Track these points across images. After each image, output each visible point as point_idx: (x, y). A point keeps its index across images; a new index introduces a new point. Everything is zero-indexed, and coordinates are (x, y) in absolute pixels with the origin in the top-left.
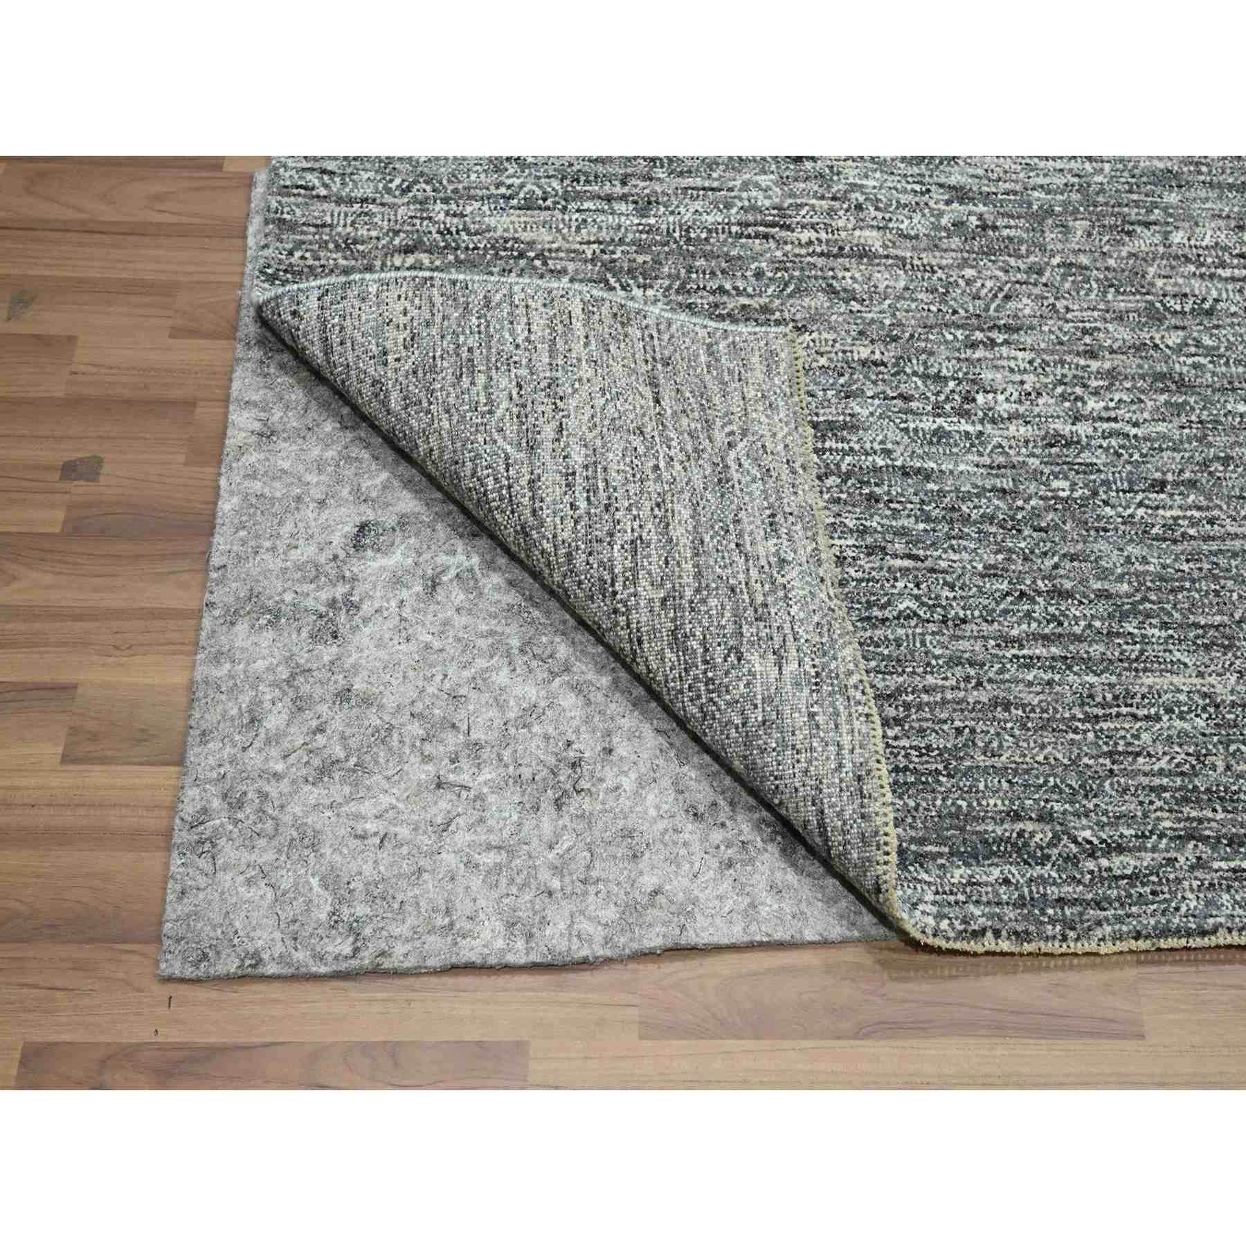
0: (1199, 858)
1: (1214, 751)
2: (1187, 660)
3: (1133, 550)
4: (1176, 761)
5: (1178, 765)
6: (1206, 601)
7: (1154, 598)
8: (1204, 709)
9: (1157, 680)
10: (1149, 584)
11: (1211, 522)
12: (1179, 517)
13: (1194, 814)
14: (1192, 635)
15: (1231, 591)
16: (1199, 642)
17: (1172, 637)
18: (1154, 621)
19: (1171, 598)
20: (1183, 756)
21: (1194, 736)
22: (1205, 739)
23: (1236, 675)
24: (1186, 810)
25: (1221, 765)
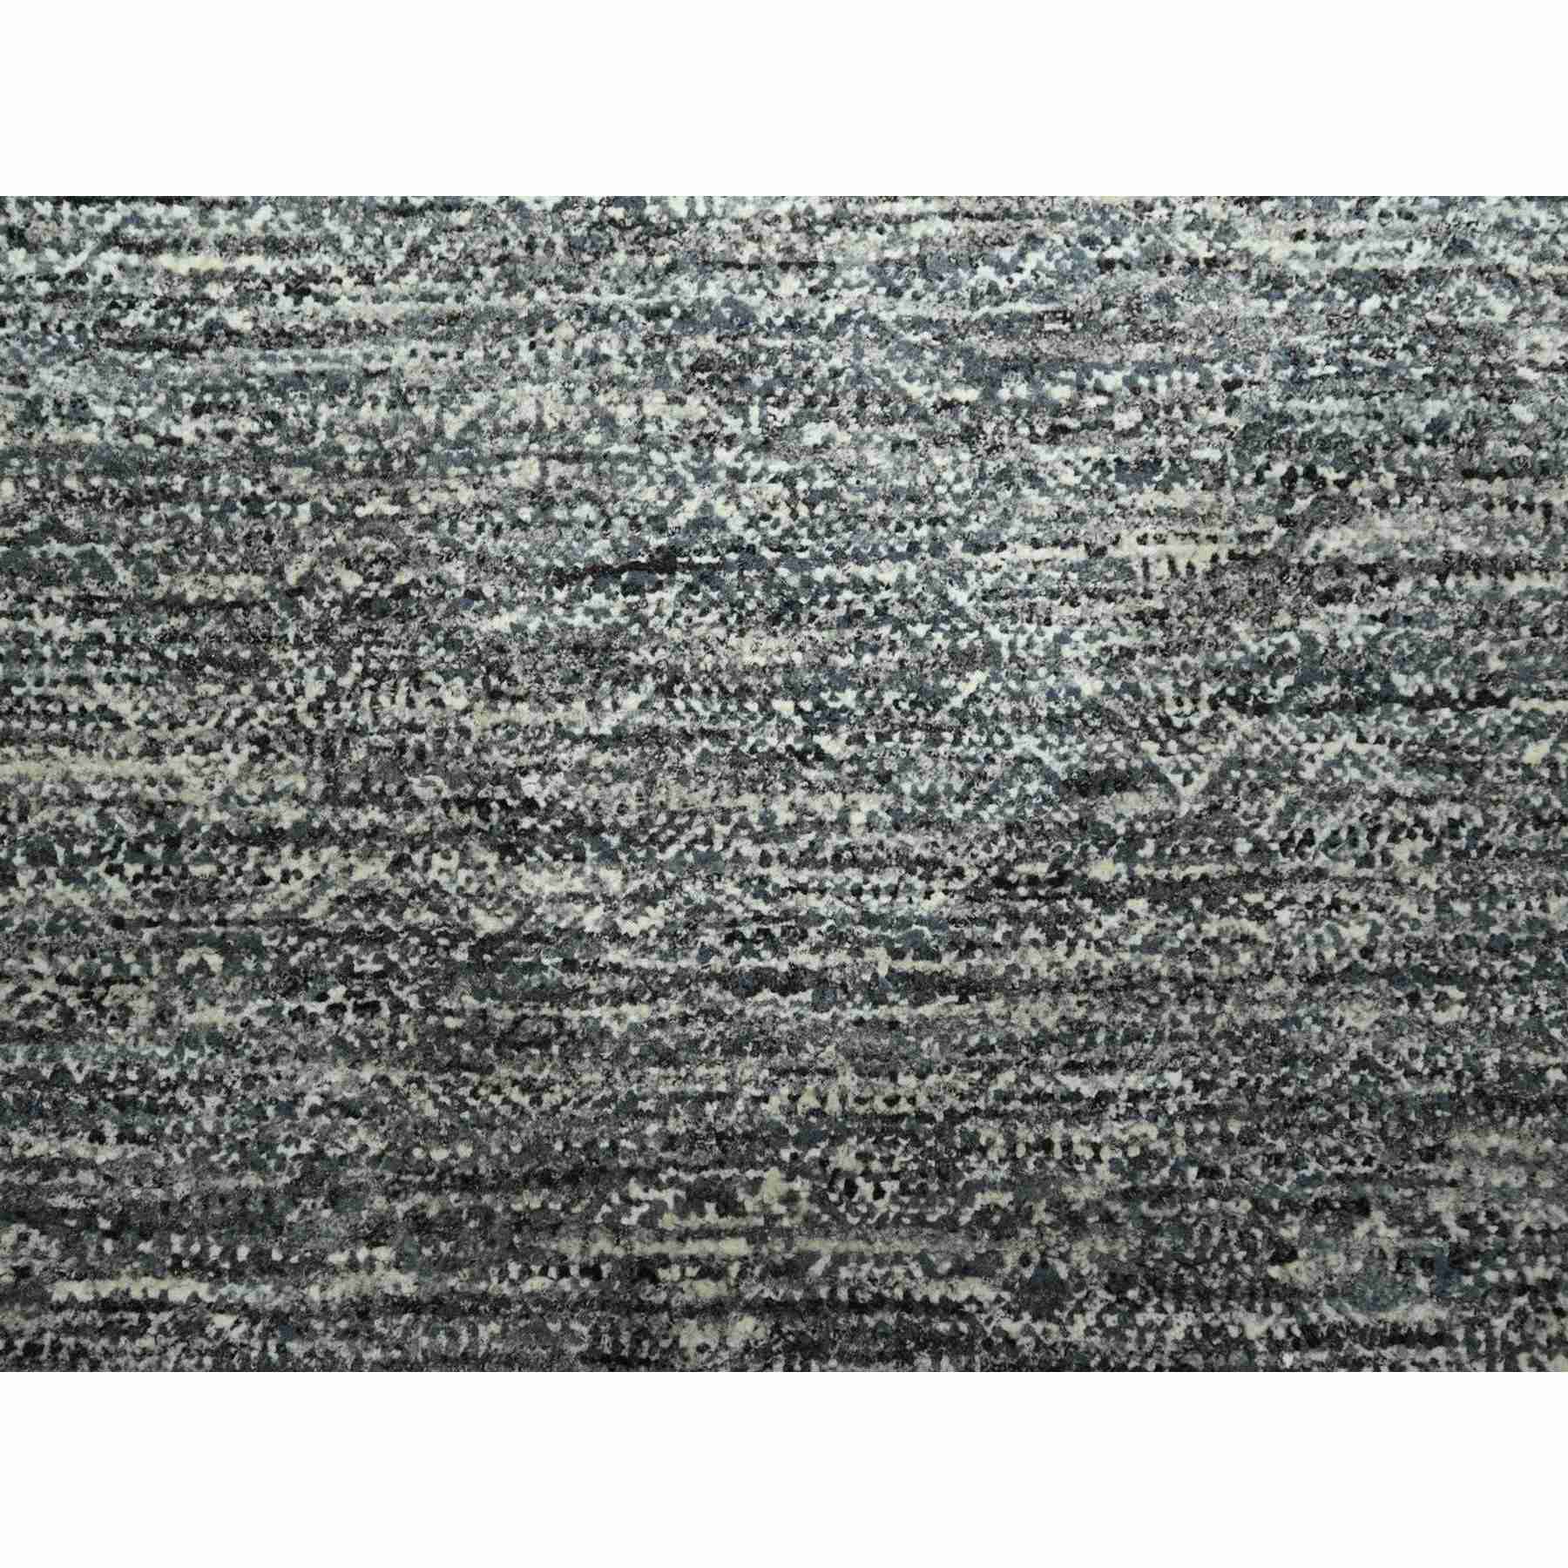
0: (22, 1273)
1: (136, 969)
2: (123, 708)
3: (56, 381)
4: (27, 999)
5: (31, 1011)
6: (219, 532)
7: (74, 523)
8: (136, 851)
9: (32, 768)
10: (71, 483)
11: (298, 290)
12: (211, 275)
13: (40, 1148)
14: (155, 632)
15: (295, 500)
16: (171, 654)
17: (99, 639)
18: (56, 595)
19: (122, 523)
20: (51, 985)
21: (94, 928)
22: (117, 935)
23: (247, 749)
24: (19, 1137)
25: (143, 1008)
